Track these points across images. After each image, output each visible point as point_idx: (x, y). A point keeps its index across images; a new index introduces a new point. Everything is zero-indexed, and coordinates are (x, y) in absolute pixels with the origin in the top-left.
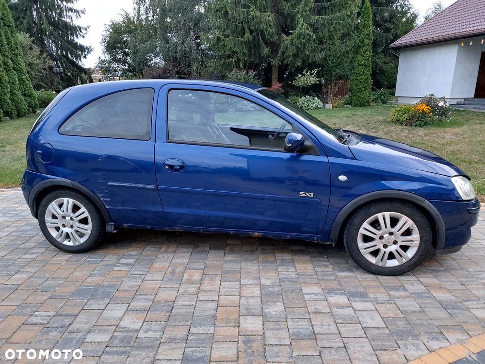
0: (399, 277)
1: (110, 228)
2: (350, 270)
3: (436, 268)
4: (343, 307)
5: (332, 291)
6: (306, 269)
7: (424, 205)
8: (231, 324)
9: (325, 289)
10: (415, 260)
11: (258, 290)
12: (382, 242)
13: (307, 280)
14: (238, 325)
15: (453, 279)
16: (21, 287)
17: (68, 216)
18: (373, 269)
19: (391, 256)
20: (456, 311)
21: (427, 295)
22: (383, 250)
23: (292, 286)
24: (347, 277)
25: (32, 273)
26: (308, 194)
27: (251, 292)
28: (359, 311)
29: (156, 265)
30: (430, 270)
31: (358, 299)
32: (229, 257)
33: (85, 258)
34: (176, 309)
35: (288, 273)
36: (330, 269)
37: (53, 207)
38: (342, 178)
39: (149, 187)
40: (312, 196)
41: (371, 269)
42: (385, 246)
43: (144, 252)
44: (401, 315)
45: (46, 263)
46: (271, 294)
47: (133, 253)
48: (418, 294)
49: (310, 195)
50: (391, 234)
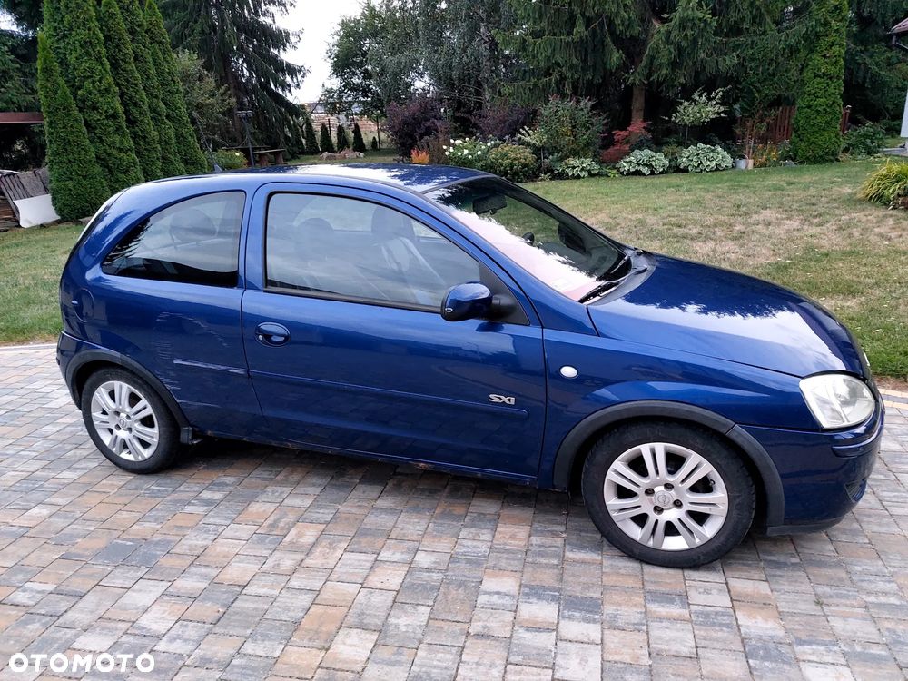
0: (687, 573)
1: (186, 436)
2: (598, 548)
3: (782, 558)
4: (539, 630)
5: (534, 592)
6: (513, 537)
7: (733, 435)
8: (317, 644)
9: (526, 586)
10: (717, 543)
11: (399, 576)
12: (652, 502)
13: (503, 563)
14: (326, 647)
15: (806, 587)
16: (32, 532)
17: (124, 412)
18: (637, 552)
19: (670, 529)
20: (767, 664)
21: (726, 620)
22: (653, 516)
23: (467, 573)
24: (583, 562)
25: (59, 508)
26: (505, 399)
27: (384, 579)
28: (566, 640)
29: (255, 508)
30: (765, 561)
31: (577, 614)
32: (385, 502)
33: (152, 484)
34: (242, 600)
35: (475, 543)
36: (559, 542)
37: (101, 395)
38: (568, 371)
39: (236, 371)
40: (513, 402)
41: (632, 551)
42: (658, 510)
43: (247, 480)
44: (646, 661)
45: (88, 488)
46: (419, 585)
47: (230, 480)
48: (707, 615)
49: (509, 400)
50: (668, 486)
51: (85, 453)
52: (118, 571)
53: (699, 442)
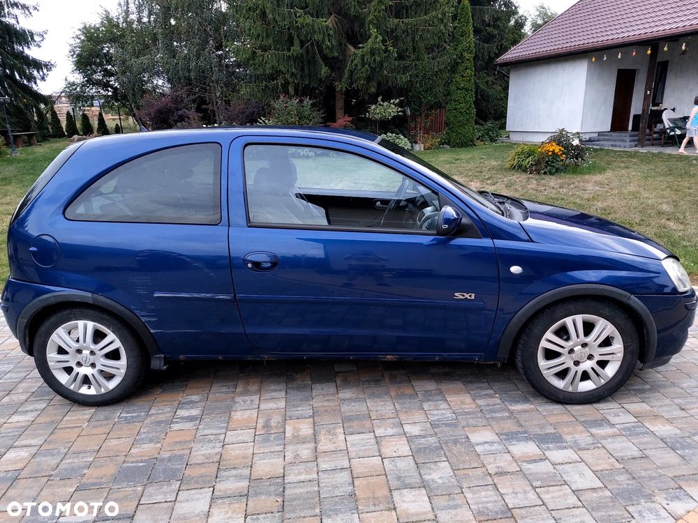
0: (596, 406)
1: (158, 363)
3: (640, 387)
4: (535, 461)
5: (510, 437)
6: (463, 403)
7: (631, 303)
8: (382, 507)
9: (502, 434)
10: (617, 380)
11: (405, 444)
12: (572, 358)
13: (471, 422)
14: (393, 507)
15: (667, 401)
16: (24, 474)
17: (87, 348)
18: (561, 396)
20: (687, 451)
21: (643, 430)
22: (573, 368)
23: (452, 433)
24: (525, 411)
25: (37, 448)
26: (467, 296)
27: (395, 449)
28: (559, 464)
29: (237, 415)
30: (633, 390)
31: (551, 446)
32: (346, 394)
33: (118, 413)
34: (290, 488)
35: (440, 412)
36: (498, 401)
37: (60, 336)
38: (516, 269)
39: (222, 297)
40: (473, 297)
41: (558, 397)
42: (577, 363)
43: (211, 396)
44: (618, 466)
45: (54, 427)
46: (425, 448)
47: (195, 398)
48: (629, 429)
49: (470, 296)
50: (584, 345)
51: (23, 397)
52: (150, 490)
53: (607, 311)
